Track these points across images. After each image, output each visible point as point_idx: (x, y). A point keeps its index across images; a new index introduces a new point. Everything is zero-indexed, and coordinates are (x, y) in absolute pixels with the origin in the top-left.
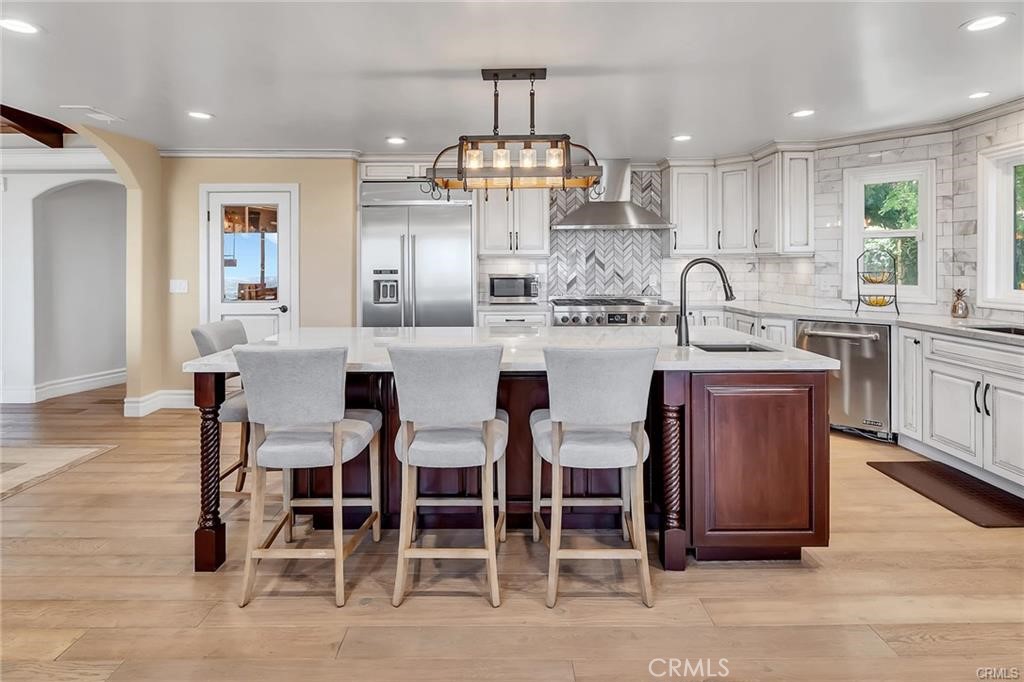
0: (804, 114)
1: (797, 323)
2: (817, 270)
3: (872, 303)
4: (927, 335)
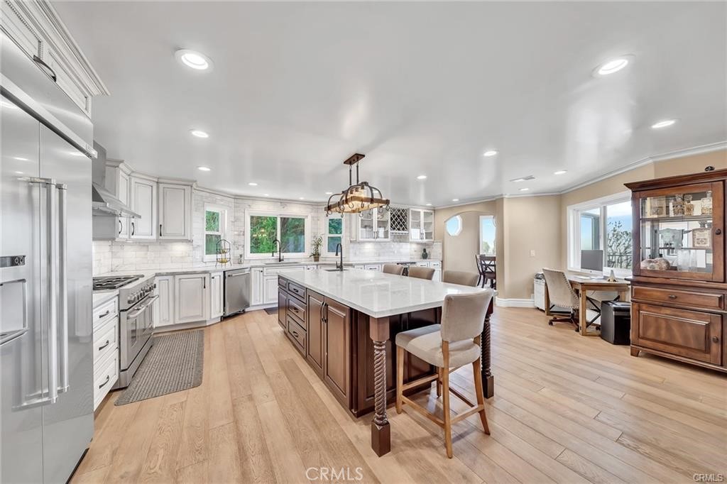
0: (204, 169)
1: (224, 272)
2: (194, 249)
3: (222, 262)
4: (265, 269)
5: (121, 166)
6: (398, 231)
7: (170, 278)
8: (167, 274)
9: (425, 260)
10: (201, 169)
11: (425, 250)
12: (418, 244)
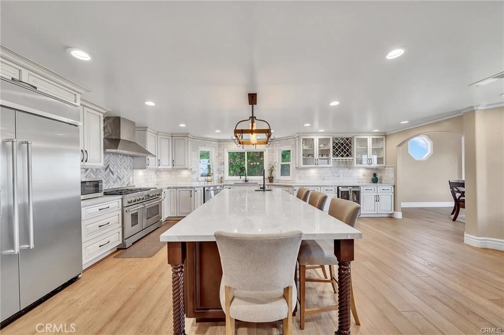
0: (182, 125)
1: (204, 188)
2: (192, 173)
3: (208, 181)
4: (232, 186)
5: (148, 129)
6: (341, 158)
7: (175, 190)
8: (174, 188)
9: (375, 184)
10: (180, 125)
11: (375, 175)
12: (367, 169)
